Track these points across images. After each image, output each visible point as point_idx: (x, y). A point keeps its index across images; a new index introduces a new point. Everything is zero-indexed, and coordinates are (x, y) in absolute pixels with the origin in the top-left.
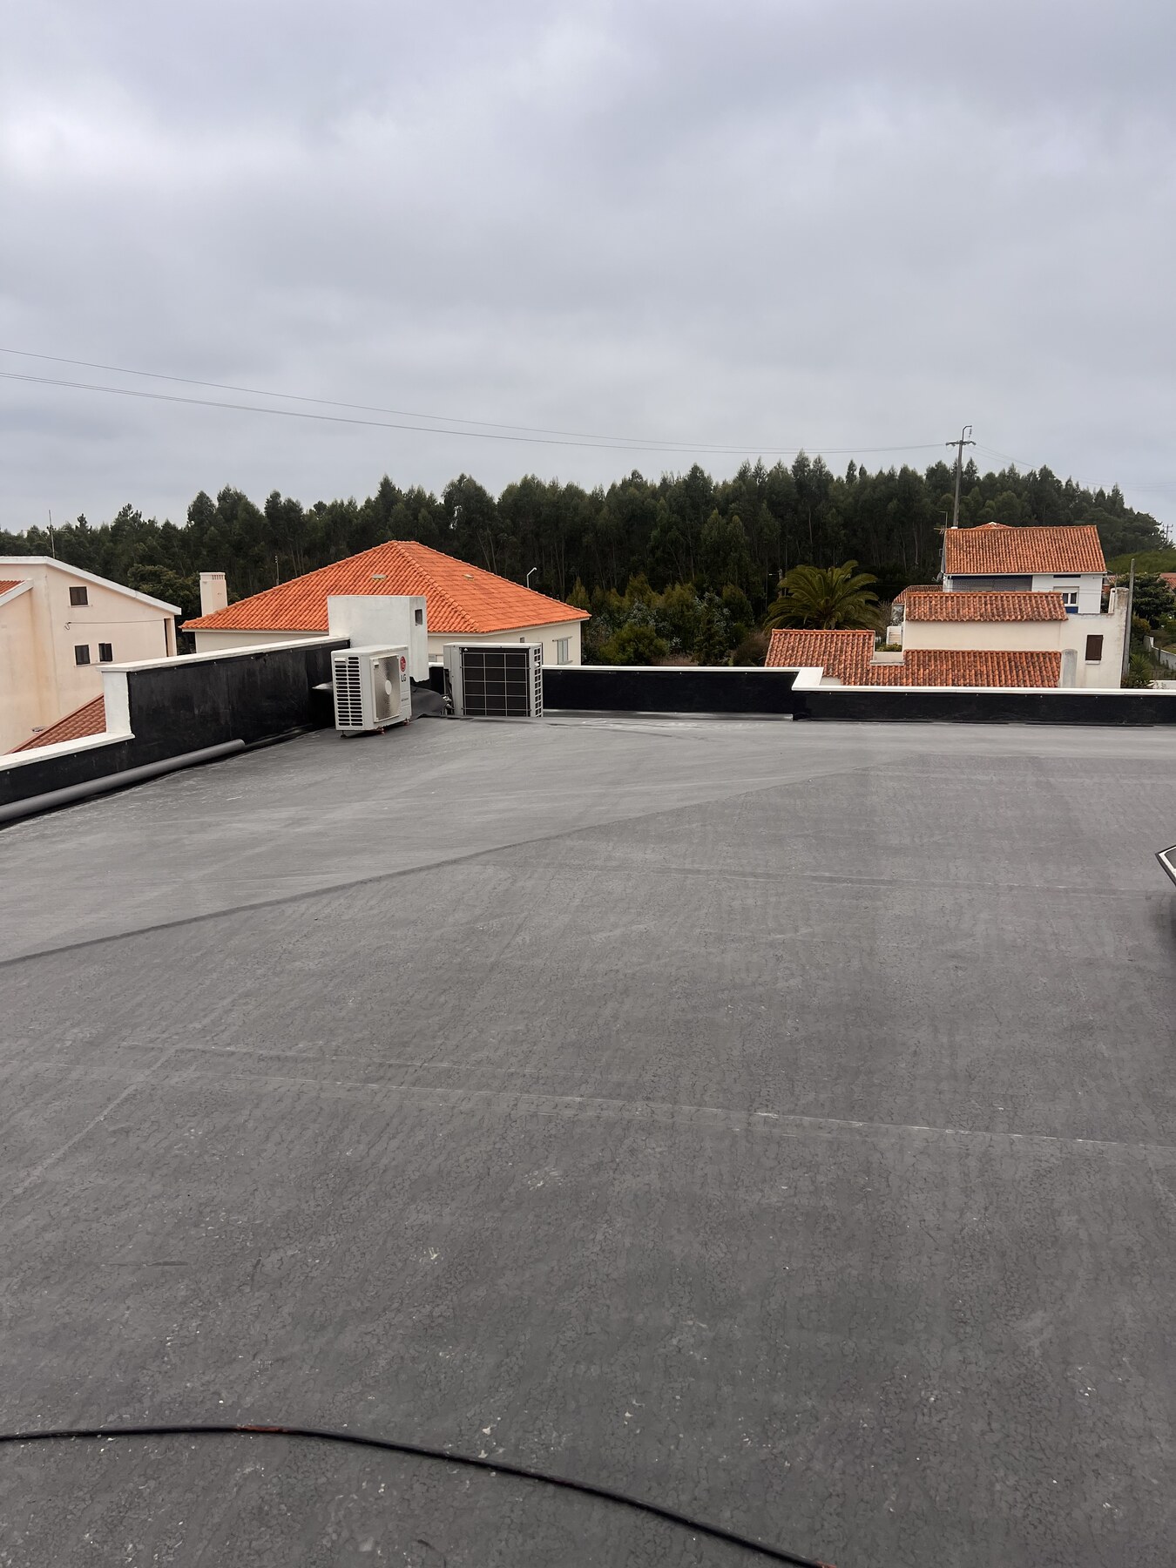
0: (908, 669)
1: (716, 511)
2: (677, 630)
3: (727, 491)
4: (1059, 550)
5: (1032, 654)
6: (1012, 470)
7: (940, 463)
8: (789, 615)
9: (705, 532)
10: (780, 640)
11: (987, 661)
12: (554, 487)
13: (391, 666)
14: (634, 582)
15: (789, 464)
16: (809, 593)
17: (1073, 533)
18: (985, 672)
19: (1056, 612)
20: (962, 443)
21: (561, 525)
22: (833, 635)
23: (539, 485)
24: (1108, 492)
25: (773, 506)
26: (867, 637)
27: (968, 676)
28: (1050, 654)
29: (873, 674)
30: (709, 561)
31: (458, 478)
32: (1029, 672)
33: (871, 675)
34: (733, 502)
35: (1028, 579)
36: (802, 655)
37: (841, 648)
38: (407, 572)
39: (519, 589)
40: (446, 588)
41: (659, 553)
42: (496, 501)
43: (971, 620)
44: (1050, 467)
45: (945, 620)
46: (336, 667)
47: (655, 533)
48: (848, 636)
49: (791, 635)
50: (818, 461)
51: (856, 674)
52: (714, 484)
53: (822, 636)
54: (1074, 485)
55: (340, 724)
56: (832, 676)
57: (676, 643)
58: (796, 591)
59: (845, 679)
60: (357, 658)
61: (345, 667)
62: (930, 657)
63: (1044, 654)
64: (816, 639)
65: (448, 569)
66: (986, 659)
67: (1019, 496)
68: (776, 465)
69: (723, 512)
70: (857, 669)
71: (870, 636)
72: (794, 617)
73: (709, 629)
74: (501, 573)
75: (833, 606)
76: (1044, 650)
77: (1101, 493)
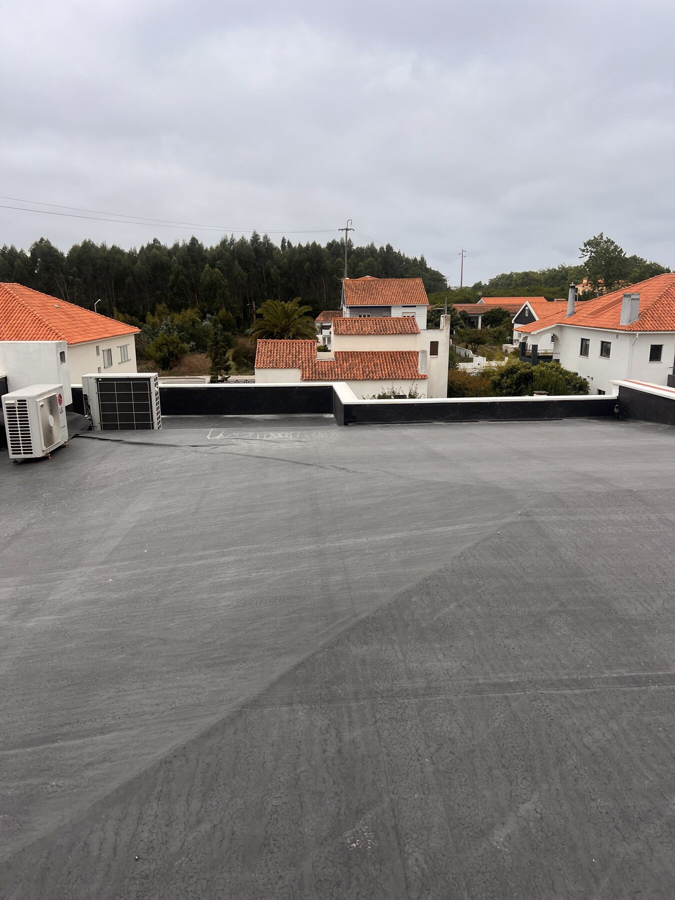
0: (337, 363)
1: (207, 265)
2: (192, 337)
3: (213, 253)
4: (404, 292)
5: (402, 352)
6: (372, 245)
7: (334, 240)
8: (264, 330)
9: (203, 278)
10: (262, 346)
11: (379, 357)
12: (104, 247)
13: (53, 402)
14: (160, 307)
15: (249, 238)
16: (275, 317)
17: (410, 282)
18: (379, 364)
19: (414, 329)
20: (347, 230)
21: (110, 271)
22: (293, 343)
23: (93, 245)
24: (419, 259)
25: (240, 262)
26: (313, 344)
27: (370, 366)
28: (412, 352)
29: (318, 366)
30: (206, 295)
31: (38, 240)
32: (402, 363)
33: (317, 366)
34: (218, 260)
35: (388, 309)
36: (277, 355)
37: (299, 351)
38: (13, 304)
39: (92, 314)
40: (42, 314)
41: (175, 290)
42: (66, 255)
43: (369, 334)
44: (391, 245)
45: (355, 334)
46: (7, 408)
47: (171, 277)
48: (302, 343)
49: (269, 343)
50: (265, 237)
51: (309, 366)
52: (205, 248)
53: (287, 343)
54: (402, 255)
55: (13, 454)
56: (295, 368)
57: (193, 345)
58: (267, 316)
59: (303, 369)
60: (25, 401)
61: (15, 408)
62: (348, 356)
63: (409, 352)
64: (284, 345)
65: (42, 302)
66: (379, 356)
67: (376, 260)
68: (241, 238)
69: (213, 266)
70: (309, 363)
71: (314, 343)
72: (267, 332)
73: (216, 338)
74: (72, 301)
75: (289, 325)
76: (408, 350)
77: (416, 259)
